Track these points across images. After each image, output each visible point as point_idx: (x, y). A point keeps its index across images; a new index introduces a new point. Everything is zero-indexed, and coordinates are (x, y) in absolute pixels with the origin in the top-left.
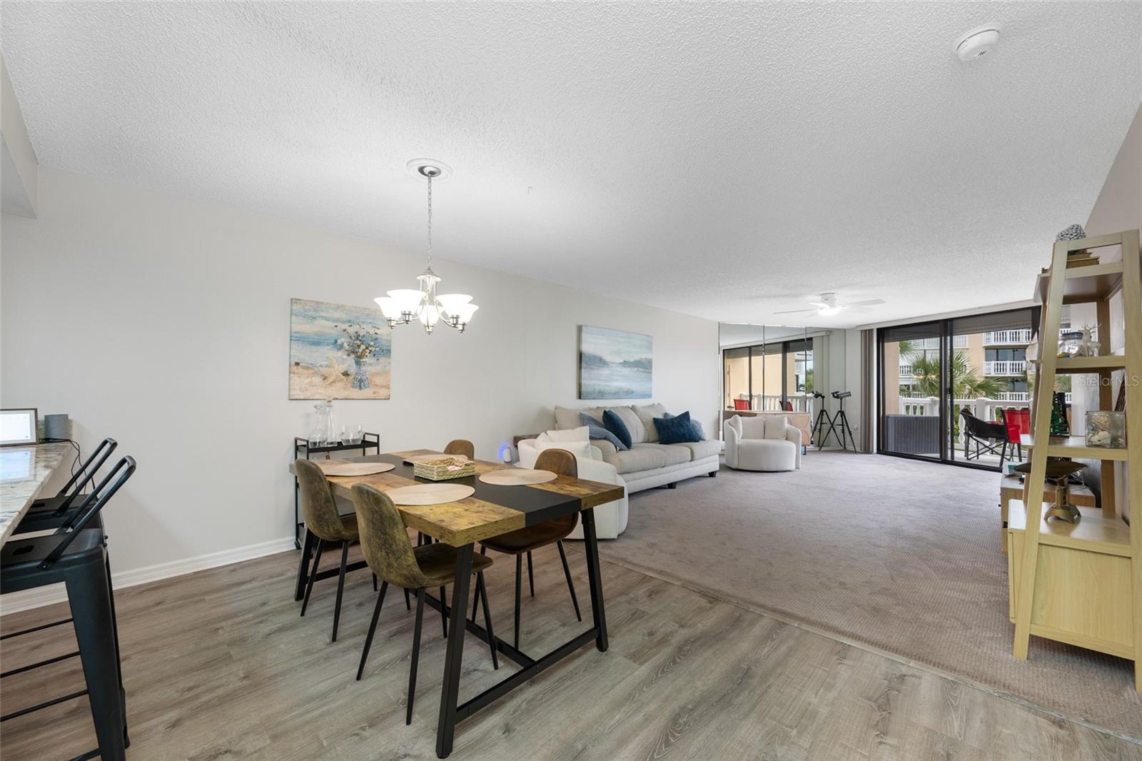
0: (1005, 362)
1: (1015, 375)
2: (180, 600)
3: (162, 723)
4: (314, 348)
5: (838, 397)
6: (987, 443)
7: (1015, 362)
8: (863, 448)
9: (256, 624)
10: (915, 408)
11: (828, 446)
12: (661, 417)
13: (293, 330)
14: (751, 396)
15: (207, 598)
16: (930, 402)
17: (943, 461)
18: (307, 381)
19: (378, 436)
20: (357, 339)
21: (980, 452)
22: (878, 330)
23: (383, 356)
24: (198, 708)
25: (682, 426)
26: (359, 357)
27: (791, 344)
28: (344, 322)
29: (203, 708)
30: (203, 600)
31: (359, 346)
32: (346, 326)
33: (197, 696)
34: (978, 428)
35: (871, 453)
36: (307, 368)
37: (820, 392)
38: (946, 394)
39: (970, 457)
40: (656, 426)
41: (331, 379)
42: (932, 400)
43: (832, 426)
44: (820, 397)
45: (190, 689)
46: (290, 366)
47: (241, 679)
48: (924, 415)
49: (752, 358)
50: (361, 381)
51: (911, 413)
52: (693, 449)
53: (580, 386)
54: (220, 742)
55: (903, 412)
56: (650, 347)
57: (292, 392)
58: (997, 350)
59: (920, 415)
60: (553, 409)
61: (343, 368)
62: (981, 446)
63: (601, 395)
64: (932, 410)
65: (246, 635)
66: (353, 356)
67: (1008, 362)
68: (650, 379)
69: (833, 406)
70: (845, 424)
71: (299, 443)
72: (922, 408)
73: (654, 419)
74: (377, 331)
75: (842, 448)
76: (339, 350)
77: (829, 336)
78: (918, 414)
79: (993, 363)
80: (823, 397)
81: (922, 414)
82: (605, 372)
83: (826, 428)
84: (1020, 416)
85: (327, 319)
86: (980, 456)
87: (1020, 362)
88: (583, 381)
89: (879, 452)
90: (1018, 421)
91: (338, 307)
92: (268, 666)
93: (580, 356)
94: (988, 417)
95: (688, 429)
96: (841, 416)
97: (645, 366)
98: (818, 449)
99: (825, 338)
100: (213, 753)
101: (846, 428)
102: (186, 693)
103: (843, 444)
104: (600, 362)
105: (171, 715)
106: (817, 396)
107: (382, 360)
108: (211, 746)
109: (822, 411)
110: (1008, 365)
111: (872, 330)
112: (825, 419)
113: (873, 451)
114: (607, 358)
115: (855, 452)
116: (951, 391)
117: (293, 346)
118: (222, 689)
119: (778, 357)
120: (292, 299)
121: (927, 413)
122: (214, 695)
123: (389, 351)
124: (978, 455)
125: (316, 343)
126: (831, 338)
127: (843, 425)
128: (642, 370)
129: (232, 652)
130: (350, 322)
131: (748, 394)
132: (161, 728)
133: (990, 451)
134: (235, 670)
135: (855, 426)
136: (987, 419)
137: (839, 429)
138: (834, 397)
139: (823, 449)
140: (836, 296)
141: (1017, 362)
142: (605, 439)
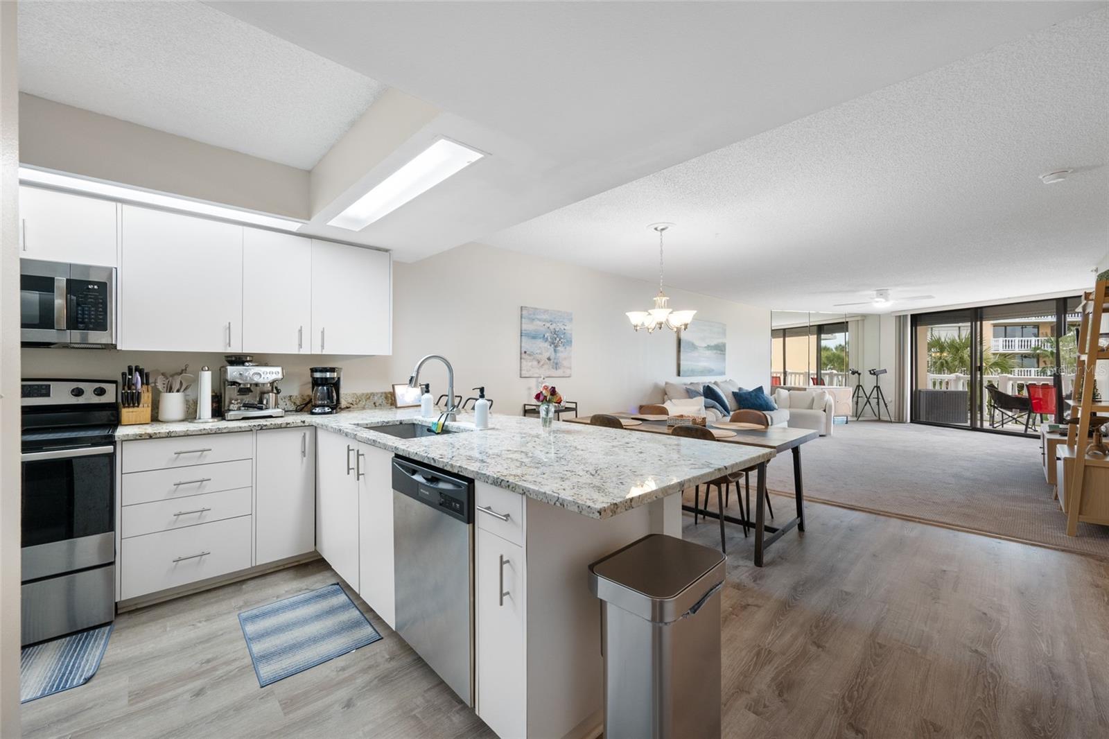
0: (1013, 339)
1: (1024, 351)
4: (533, 341)
5: (874, 374)
6: (1010, 414)
7: (1023, 339)
8: (897, 419)
10: (941, 383)
11: (863, 416)
12: (737, 391)
13: (523, 329)
14: (785, 373)
16: (955, 378)
17: (973, 428)
18: (530, 364)
19: (576, 403)
20: (555, 333)
21: (1004, 422)
22: (912, 315)
23: (568, 345)
25: (760, 399)
26: (556, 347)
27: (825, 327)
28: (548, 322)
31: (556, 339)
32: (548, 325)
34: (1002, 401)
35: (904, 423)
36: (530, 355)
37: (856, 369)
38: (976, 371)
39: (995, 426)
40: (735, 398)
41: (541, 363)
42: (957, 376)
43: (868, 401)
44: (856, 374)
46: (521, 354)
48: (949, 389)
49: (787, 339)
50: (557, 364)
51: (937, 388)
52: (773, 416)
53: (679, 365)
55: (930, 387)
56: (724, 333)
57: (523, 372)
58: (1006, 327)
59: (945, 390)
60: (664, 383)
61: (547, 355)
62: (1005, 417)
63: (693, 373)
64: (957, 386)
66: (553, 346)
67: (1017, 339)
68: (724, 359)
69: (868, 382)
70: (880, 397)
71: (527, 408)
72: (947, 383)
73: (733, 392)
74: (565, 328)
75: (877, 418)
76: (546, 341)
77: (863, 320)
78: (944, 389)
79: (1001, 339)
80: (859, 374)
81: (947, 388)
82: (695, 354)
83: (862, 401)
84: (1040, 390)
85: (540, 320)
86: (1004, 425)
87: (1029, 339)
88: (682, 362)
89: (912, 421)
90: (1039, 394)
91: (546, 311)
93: (679, 342)
94: (1010, 390)
95: (764, 400)
96: (877, 390)
97: (720, 349)
98: (855, 419)
99: (860, 322)
101: (881, 401)
103: (877, 414)
104: (693, 347)
106: (854, 373)
107: (568, 348)
109: (859, 386)
110: (1017, 342)
111: (906, 315)
112: (861, 393)
113: (906, 420)
114: (697, 343)
115: (891, 422)
116: (980, 368)
117: (523, 340)
119: (814, 338)
120: (522, 307)
121: (952, 388)
123: (571, 341)
124: (1002, 424)
125: (534, 337)
126: (865, 321)
127: (878, 398)
128: (719, 352)
130: (551, 321)
131: (782, 371)
133: (1014, 421)
135: (890, 399)
136: (1009, 393)
137: (874, 402)
138: (871, 373)
139: (860, 419)
140: (890, 292)
141: (1026, 339)
142: (712, 407)
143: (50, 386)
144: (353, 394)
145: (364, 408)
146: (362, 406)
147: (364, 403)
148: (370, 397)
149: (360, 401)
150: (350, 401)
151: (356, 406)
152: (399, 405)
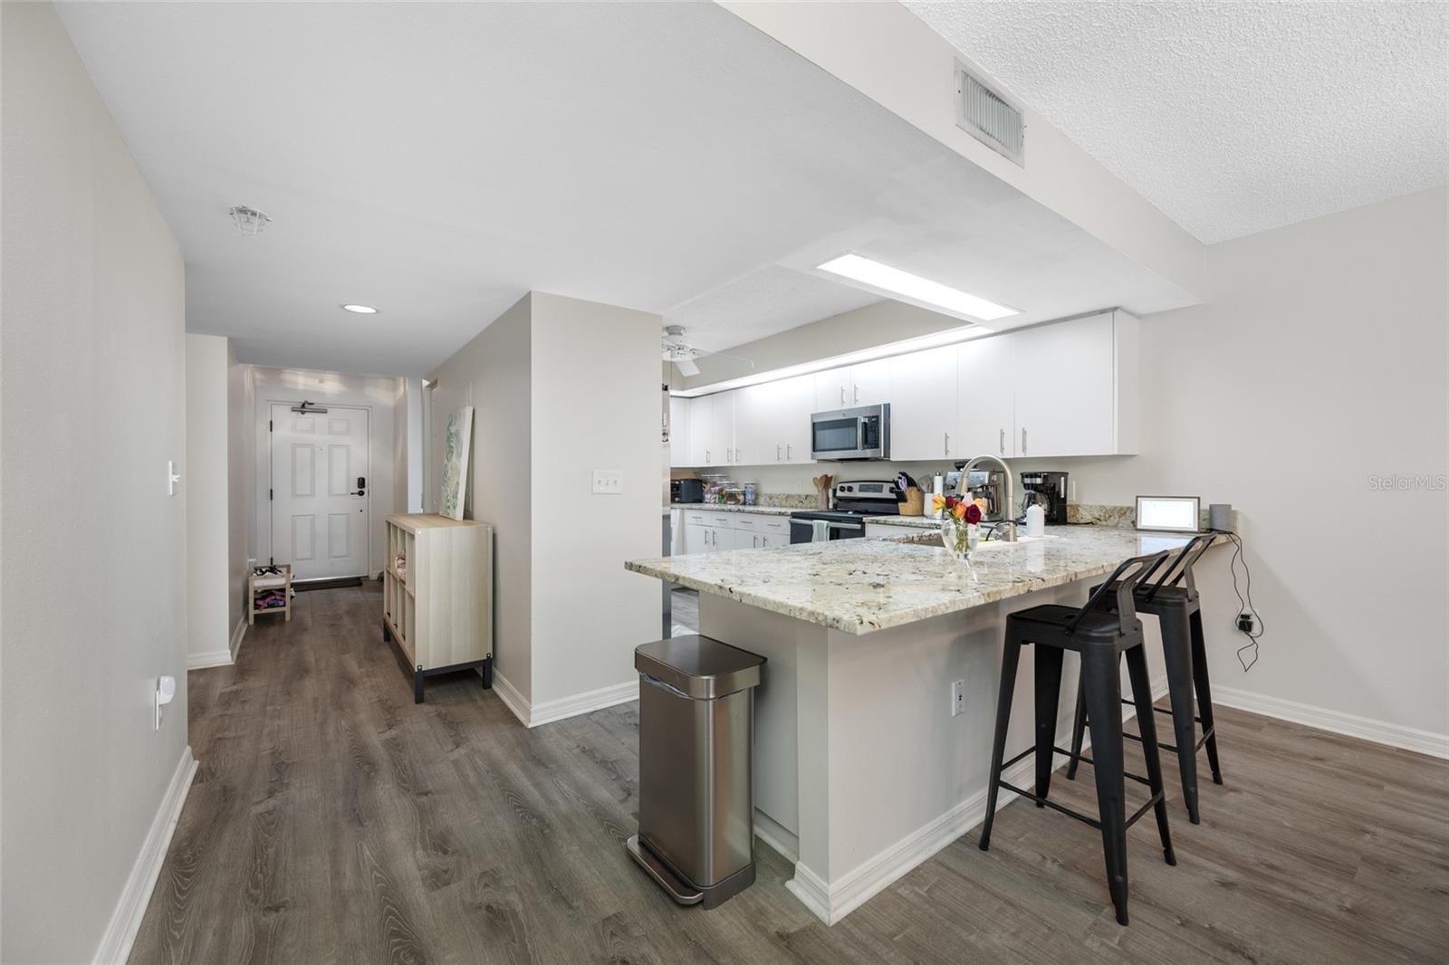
2: (1349, 770)
3: (1216, 873)
9: (1432, 864)
15: (1388, 788)
24: (1262, 891)
29: (1268, 895)
30: (1380, 787)
33: (1272, 880)
45: (1272, 867)
47: (1341, 908)
54: (1253, 943)
65: (1402, 867)
92: (1396, 926)
100: (1236, 945)
102: (1263, 866)
105: (1232, 875)
108: (1240, 938)
118: (1307, 897)
122: (1292, 895)
129: (1359, 870)
132: (1213, 877)
134: (1344, 892)
143: (882, 486)
144: (1101, 507)
145: (1116, 527)
146: (1114, 524)
147: (1116, 520)
148: (1125, 513)
149: (1110, 516)
150: (1097, 515)
151: (1104, 523)
152: (1139, 527)
